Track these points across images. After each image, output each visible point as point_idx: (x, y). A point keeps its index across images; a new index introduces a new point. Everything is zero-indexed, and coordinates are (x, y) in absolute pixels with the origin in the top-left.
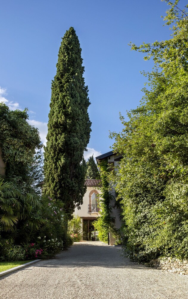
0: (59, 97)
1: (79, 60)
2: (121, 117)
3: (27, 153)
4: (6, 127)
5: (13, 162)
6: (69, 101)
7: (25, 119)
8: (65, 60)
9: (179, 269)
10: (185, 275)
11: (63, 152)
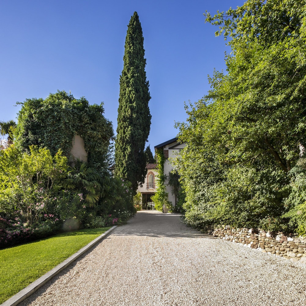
0: (126, 92)
1: (142, 51)
2: (186, 107)
3: (104, 144)
4: (87, 120)
5: (93, 152)
6: (134, 95)
7: (102, 113)
8: (131, 52)
9: (232, 237)
10: (237, 242)
11: (129, 143)
